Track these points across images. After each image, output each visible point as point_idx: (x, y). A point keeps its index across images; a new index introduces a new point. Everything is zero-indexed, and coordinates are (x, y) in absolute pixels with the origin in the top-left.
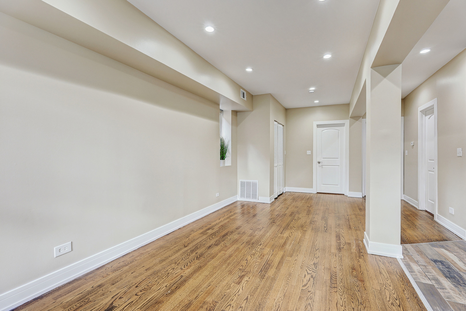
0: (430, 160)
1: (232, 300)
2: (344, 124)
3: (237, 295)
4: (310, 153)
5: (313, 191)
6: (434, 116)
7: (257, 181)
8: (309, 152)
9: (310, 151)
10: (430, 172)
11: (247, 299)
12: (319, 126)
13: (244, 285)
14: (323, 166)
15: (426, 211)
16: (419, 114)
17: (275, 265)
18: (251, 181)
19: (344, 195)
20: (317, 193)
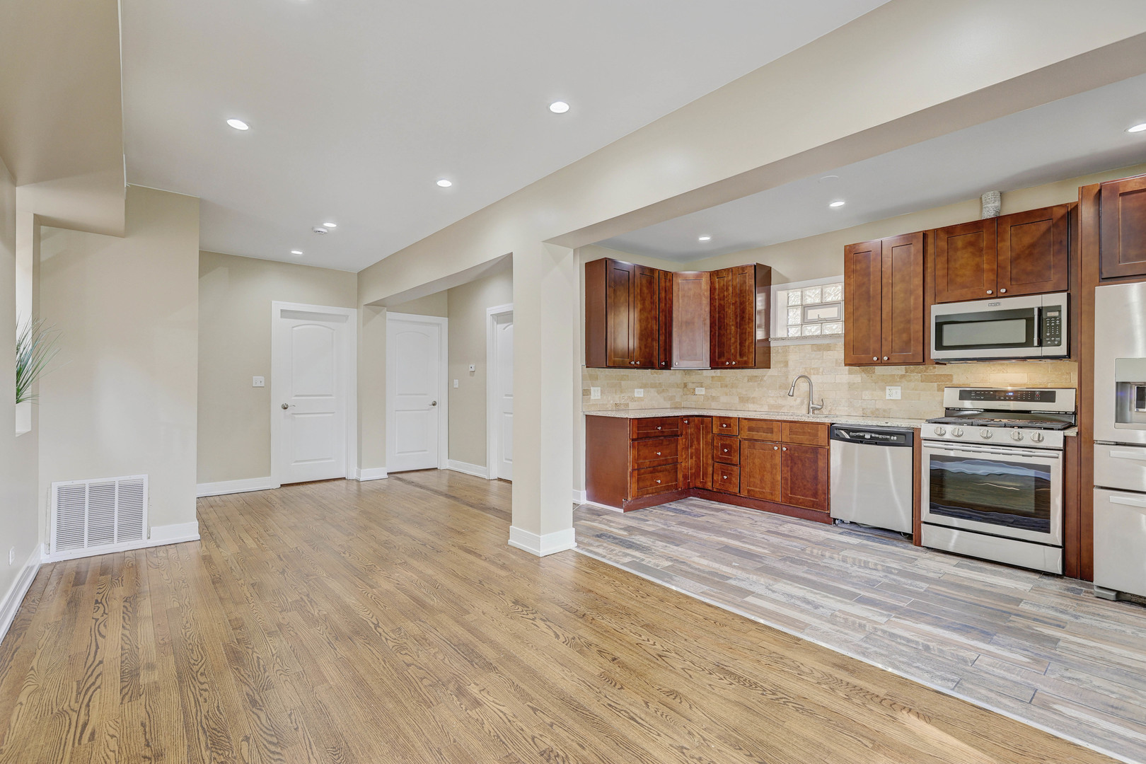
0: (506, 395)
1: (522, 730)
2: (347, 317)
3: (511, 719)
4: (263, 383)
5: (271, 482)
6: (512, 326)
7: (145, 478)
8: (258, 380)
9: (262, 378)
10: (506, 415)
11: (535, 710)
12: (285, 313)
13: (491, 699)
14: (296, 416)
15: (500, 479)
16: (489, 319)
17: (470, 638)
18: (117, 480)
19: (344, 478)
20: (282, 485)
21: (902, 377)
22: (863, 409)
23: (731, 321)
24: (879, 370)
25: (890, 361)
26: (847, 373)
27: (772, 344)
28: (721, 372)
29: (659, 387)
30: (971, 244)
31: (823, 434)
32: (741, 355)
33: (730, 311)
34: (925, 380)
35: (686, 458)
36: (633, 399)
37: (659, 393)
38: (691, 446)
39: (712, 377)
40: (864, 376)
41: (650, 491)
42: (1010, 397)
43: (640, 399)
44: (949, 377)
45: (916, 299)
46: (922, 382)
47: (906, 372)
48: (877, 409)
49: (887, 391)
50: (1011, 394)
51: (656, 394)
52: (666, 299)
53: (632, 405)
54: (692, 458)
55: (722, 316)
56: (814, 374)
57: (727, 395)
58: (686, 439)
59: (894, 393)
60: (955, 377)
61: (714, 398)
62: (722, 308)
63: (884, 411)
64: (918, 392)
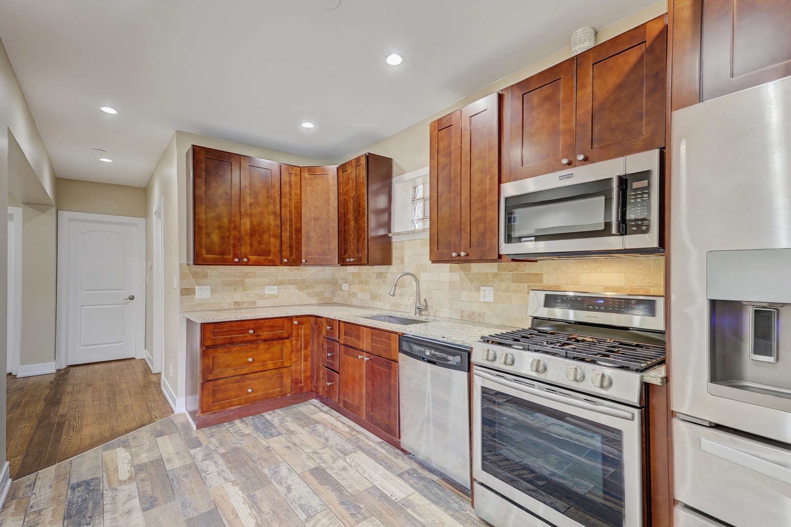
16: (154, 217)
21: (495, 275)
22: (462, 312)
23: (351, 216)
24: (475, 267)
25: (468, 258)
26: (448, 271)
27: (394, 240)
28: (359, 268)
29: (302, 285)
30: (548, 98)
31: (395, 345)
32: (358, 252)
33: (351, 206)
34: (518, 279)
35: (297, 361)
36: (262, 297)
37: (300, 289)
38: (306, 348)
39: (353, 273)
40: (462, 274)
41: (236, 402)
42: (600, 305)
43: (272, 296)
44: (539, 277)
45: (491, 179)
46: (513, 282)
47: (499, 270)
48: (473, 313)
49: (482, 292)
50: (602, 302)
51: (297, 290)
52: (290, 194)
53: (260, 303)
54: (306, 360)
55: (346, 211)
56: (423, 272)
57: (362, 292)
58: (297, 340)
59: (488, 294)
60: (545, 276)
61: (354, 295)
62: (346, 202)
63: (480, 315)
64: (509, 294)
